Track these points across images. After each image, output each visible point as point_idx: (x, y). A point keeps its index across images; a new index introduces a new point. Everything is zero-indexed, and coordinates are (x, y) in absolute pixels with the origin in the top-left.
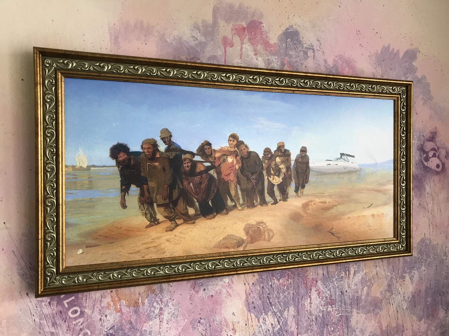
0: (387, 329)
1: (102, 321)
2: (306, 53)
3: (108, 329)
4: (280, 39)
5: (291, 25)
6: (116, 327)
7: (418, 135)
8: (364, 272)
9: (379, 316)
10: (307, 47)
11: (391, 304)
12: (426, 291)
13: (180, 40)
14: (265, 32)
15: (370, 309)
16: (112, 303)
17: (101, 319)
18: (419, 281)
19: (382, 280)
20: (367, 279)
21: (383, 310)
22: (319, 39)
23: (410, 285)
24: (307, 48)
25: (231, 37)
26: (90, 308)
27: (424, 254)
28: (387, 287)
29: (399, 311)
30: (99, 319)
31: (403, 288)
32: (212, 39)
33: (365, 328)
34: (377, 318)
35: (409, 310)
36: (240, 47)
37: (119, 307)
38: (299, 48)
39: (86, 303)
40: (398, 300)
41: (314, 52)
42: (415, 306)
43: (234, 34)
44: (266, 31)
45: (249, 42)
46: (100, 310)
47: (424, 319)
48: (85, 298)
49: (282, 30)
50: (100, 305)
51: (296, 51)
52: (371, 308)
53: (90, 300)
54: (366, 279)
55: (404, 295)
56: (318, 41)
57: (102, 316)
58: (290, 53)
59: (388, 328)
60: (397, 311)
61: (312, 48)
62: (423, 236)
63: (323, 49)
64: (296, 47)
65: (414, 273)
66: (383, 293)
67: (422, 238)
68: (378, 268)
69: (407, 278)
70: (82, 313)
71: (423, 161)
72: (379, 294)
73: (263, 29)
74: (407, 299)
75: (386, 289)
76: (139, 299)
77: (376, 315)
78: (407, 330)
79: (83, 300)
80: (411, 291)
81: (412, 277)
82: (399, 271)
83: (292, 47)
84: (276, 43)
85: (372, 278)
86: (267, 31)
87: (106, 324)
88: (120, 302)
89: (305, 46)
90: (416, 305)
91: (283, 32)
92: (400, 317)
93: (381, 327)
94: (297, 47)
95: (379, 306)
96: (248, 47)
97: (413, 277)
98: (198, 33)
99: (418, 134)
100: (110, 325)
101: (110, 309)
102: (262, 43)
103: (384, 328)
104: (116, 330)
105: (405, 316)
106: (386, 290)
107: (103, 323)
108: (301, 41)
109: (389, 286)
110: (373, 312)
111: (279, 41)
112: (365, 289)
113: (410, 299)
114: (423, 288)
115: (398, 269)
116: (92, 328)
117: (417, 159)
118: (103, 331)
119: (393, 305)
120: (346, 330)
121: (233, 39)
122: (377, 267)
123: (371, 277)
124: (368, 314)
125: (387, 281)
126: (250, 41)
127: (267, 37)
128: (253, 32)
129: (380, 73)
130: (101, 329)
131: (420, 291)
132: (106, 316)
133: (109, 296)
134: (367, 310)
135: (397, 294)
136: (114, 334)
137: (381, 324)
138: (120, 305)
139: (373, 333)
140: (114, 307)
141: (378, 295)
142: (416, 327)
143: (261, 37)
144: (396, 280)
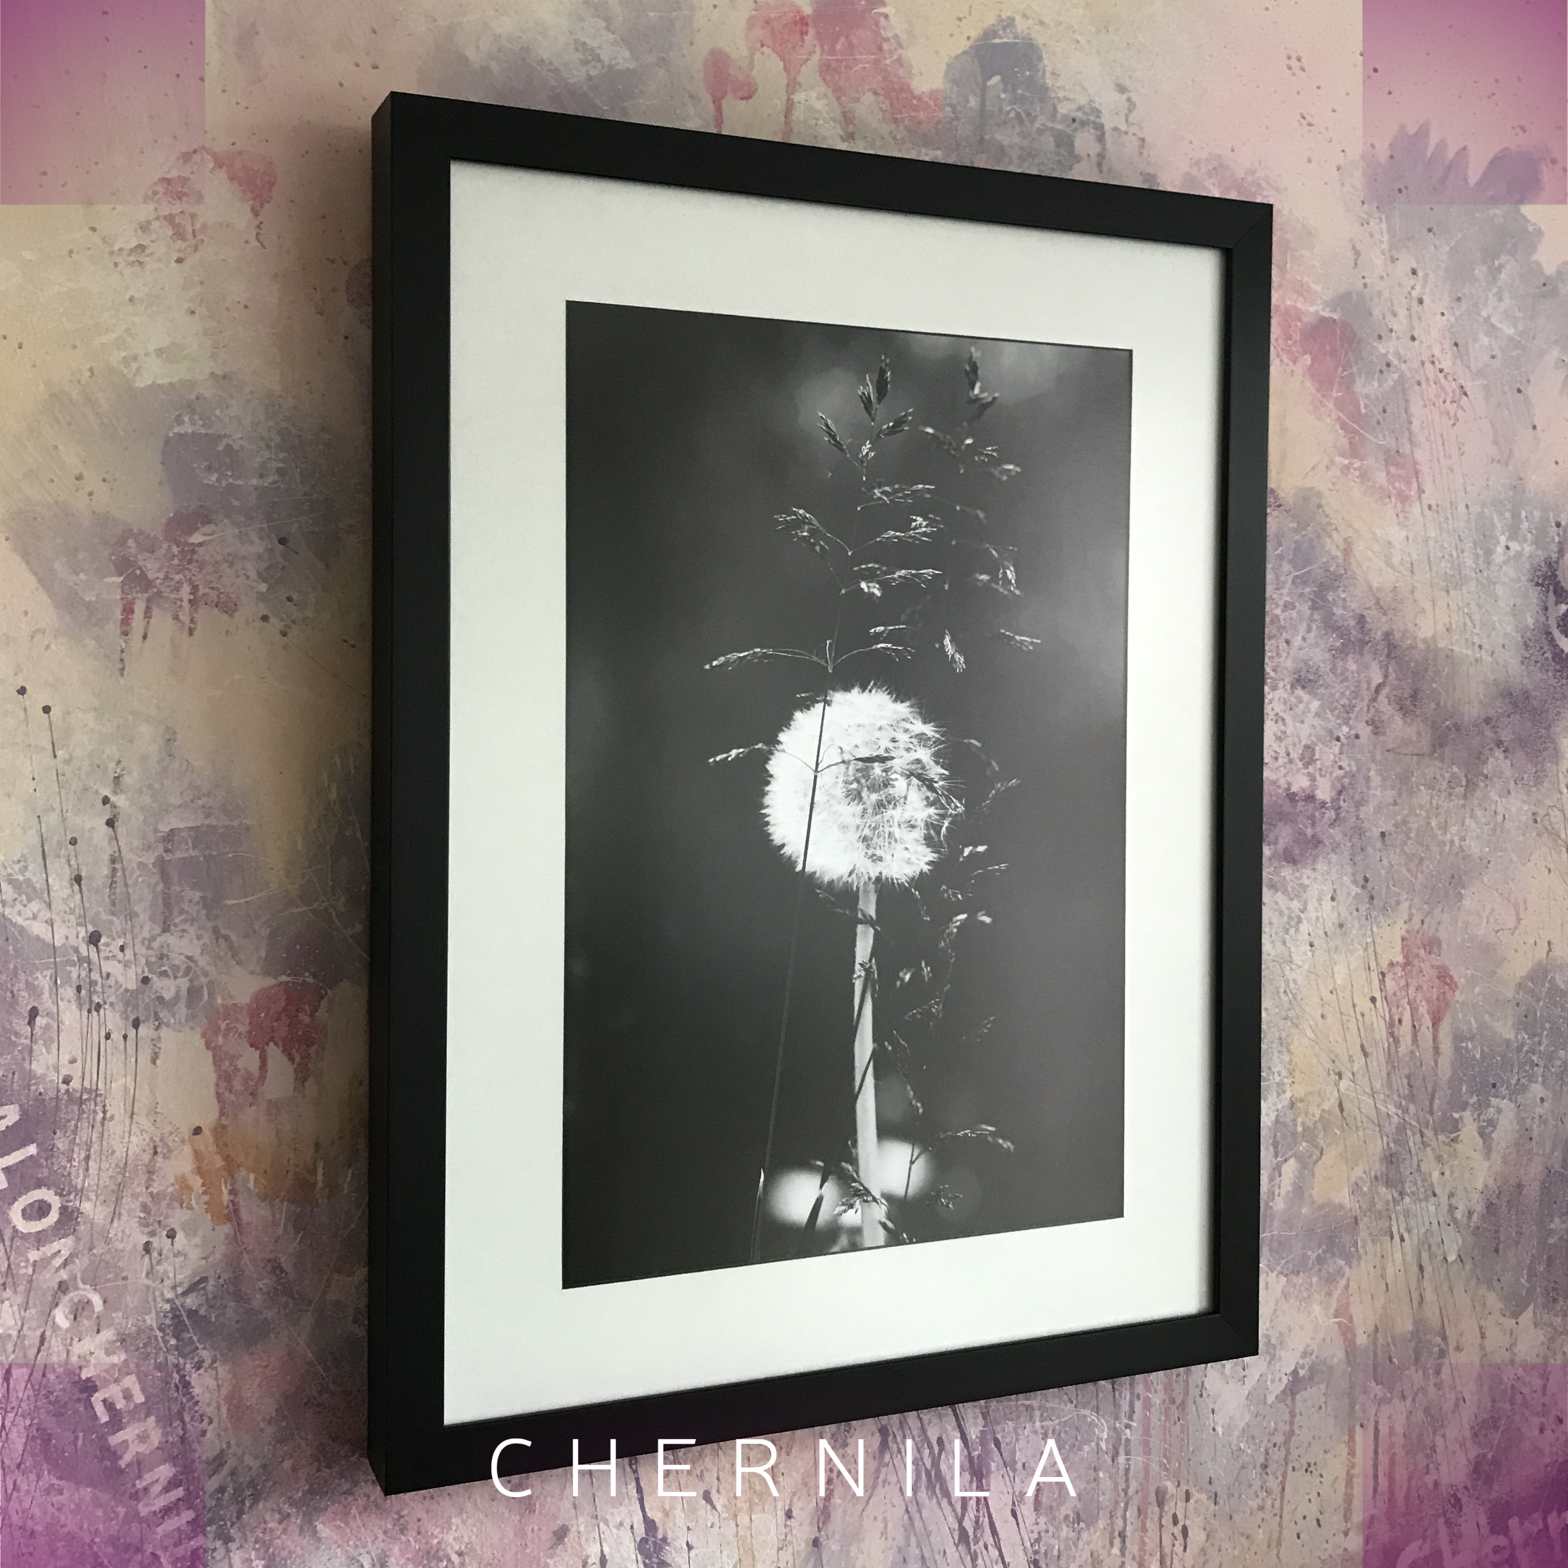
0: (1375, 1343)
1: (155, 1254)
2: (1065, 142)
3: (180, 1290)
4: (956, 74)
5: (1009, 18)
6: (211, 1282)
7: (1537, 519)
8: (1288, 1095)
9: (1343, 1283)
10: (1073, 115)
11: (1397, 1238)
12: (1545, 1189)
13: (523, 59)
14: (892, 41)
15: (1304, 1255)
16: (196, 1182)
17: (147, 1248)
18: (1517, 1144)
19: (1361, 1133)
20: (1300, 1129)
21: (1363, 1264)
22: (1127, 83)
23: (1478, 1157)
24: (1074, 120)
25: (745, 53)
26: (102, 1198)
27: (1543, 1028)
28: (1381, 1162)
29: (1428, 1269)
30: (140, 1248)
31: (1447, 1173)
32: (663, 58)
33: (1281, 1333)
34: (1337, 1293)
35: (1468, 1266)
36: (784, 98)
37: (226, 1197)
38: (1036, 116)
39: (85, 1177)
40: (1427, 1224)
41: (1101, 138)
42: (1497, 1251)
43: (759, 45)
44: (896, 36)
45: (824, 80)
46: (145, 1208)
47: (1531, 1308)
48: (83, 1155)
49: (969, 38)
50: (147, 1188)
51: (1022, 132)
52: (1309, 1253)
53: (105, 1165)
54: (1296, 1125)
55: (1454, 1201)
56: (1122, 89)
57: (152, 1234)
58: (998, 136)
59: (1381, 1340)
60: (1421, 1268)
61: (1094, 123)
62: (1541, 953)
63: (1141, 128)
64: (1023, 114)
65: (1499, 1111)
66: (1365, 1189)
67: (1540, 963)
68: (1344, 1084)
69: (1469, 1130)
70: (69, 1218)
71: (1557, 634)
72: (1346, 1192)
73: (885, 29)
74: (1465, 1221)
75: (1379, 1174)
76: (315, 1167)
77: (1330, 1280)
78: (1458, 1349)
79: (76, 1164)
80: (1480, 1186)
81: (1487, 1127)
82: (1437, 1101)
83: (1008, 113)
84: (937, 91)
85: (1319, 1126)
86: (903, 37)
87: (170, 1269)
88: (232, 1177)
89: (1063, 109)
90: (1501, 1246)
91: (969, 44)
92: (1430, 1296)
93: (1347, 1331)
94: (1029, 114)
95: (1344, 1246)
96: (819, 105)
97: (1495, 1127)
98: (604, 32)
99: (1537, 514)
100: (188, 1272)
101: (190, 1208)
102: (880, 91)
103: (1362, 1339)
104: (215, 1297)
105: (1451, 1289)
106: (1376, 1177)
107: (159, 1263)
108: (1048, 88)
109: (1390, 1159)
110: (1320, 1270)
111: (955, 81)
112: (1290, 1168)
113: (1475, 1217)
114: (1533, 1173)
115: (1430, 1090)
116: (108, 1280)
117: (1530, 621)
118: (159, 1299)
119: (1402, 1240)
121: (751, 64)
122: (1344, 1076)
123: (1318, 1116)
124: (1298, 1272)
125: (1385, 1138)
126: (828, 78)
127: (901, 65)
128: (842, 40)
129: (1385, 246)
130: (148, 1287)
131: (1520, 1186)
132: (171, 1235)
133: (187, 1149)
134: (1293, 1259)
135: (1422, 1196)
136: (202, 1312)
137: (1351, 1320)
138: (233, 1192)
139: (1313, 1356)
140: (206, 1198)
141: (1344, 1197)
142: (1496, 1340)
143: (876, 62)
144: (1422, 1135)
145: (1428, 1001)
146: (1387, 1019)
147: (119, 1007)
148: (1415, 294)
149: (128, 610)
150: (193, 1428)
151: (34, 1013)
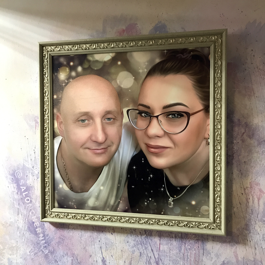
0: (244, 261)
4: (150, 33)
5: (160, 21)
14: (139, 30)
15: (225, 240)
19: (240, 219)
22: (184, 27)
26: (34, 199)
28: (244, 225)
30: (39, 206)
31: (262, 230)
34: (234, 249)
40: (256, 239)
53: (35, 195)
60: (256, 248)
66: (240, 230)
68: (235, 209)
70: (31, 201)
72: (236, 230)
73: (138, 28)
79: (32, 195)
82: (260, 215)
86: (141, 29)
91: (153, 27)
92: (258, 254)
93: (236, 256)
95: (235, 240)
106: (243, 228)
108: (168, 32)
110: (229, 243)
116: (35, 210)
120: (201, 251)
124: (224, 243)
127: (140, 33)
128: (130, 32)
135: (255, 234)
139: (228, 260)
144: (255, 221)
145: (257, 195)
146: (246, 198)
147: (36, 176)
148: (252, 55)
149: (36, 126)
150: (45, 230)
151: (27, 176)
